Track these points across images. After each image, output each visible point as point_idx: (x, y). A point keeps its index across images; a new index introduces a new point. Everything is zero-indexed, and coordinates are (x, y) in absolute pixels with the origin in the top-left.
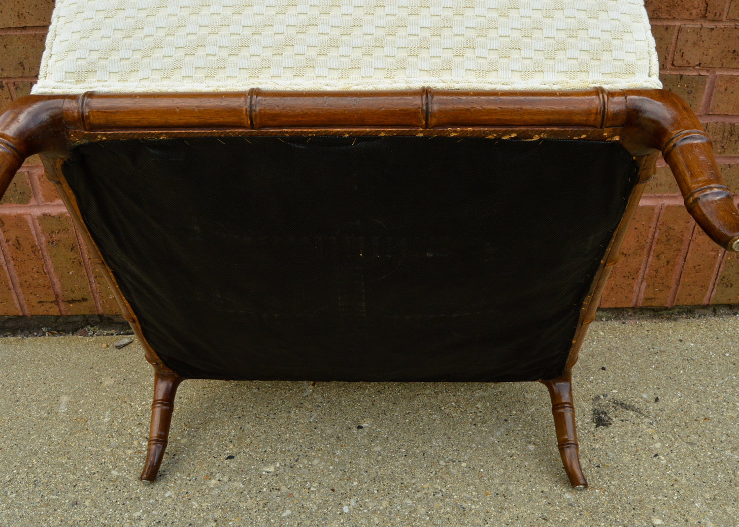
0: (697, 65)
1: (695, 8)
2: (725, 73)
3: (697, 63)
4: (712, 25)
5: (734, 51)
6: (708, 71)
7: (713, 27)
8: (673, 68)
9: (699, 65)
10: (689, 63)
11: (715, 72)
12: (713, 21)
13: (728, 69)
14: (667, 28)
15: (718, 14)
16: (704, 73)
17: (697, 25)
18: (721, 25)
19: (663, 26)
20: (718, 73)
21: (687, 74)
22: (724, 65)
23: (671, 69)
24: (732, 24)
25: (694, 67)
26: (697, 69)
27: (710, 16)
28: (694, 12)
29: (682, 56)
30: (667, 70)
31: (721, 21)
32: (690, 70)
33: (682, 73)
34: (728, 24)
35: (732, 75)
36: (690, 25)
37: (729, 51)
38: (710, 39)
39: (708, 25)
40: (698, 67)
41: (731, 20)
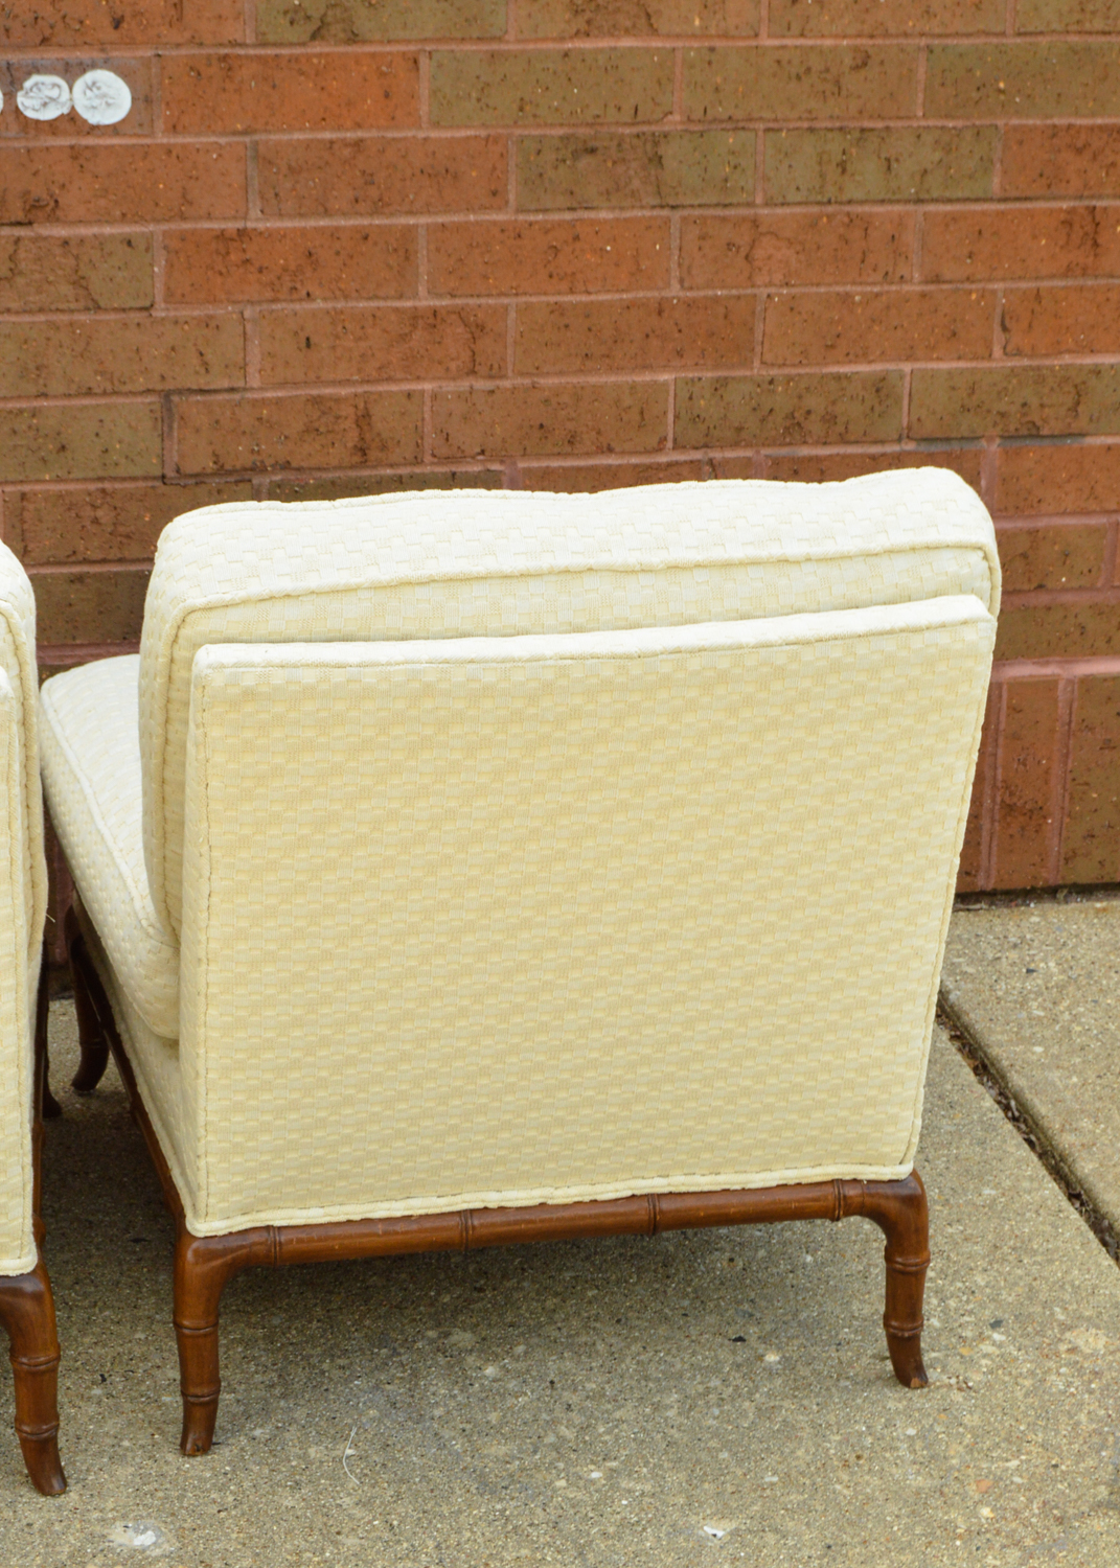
0: (479, 454)
1: (452, 359)
2: (535, 464)
3: (478, 450)
4: (489, 385)
5: (541, 426)
6: (502, 462)
7: (492, 388)
8: (436, 460)
9: (483, 452)
10: (463, 451)
11: (515, 464)
12: (491, 377)
13: (538, 456)
14: (409, 395)
15: (496, 366)
16: (496, 467)
17: (464, 385)
18: (507, 384)
19: (402, 392)
20: (522, 465)
21: (464, 469)
22: (529, 451)
23: (432, 464)
24: (527, 381)
25: (473, 457)
26: (481, 461)
27: (482, 370)
28: (453, 366)
29: (447, 440)
30: (426, 465)
31: (503, 377)
32: (468, 463)
33: (454, 469)
34: (519, 381)
35: (548, 467)
36: (450, 387)
37: (531, 427)
38: (492, 408)
39: (482, 385)
40: (481, 457)
41: (522, 374)
